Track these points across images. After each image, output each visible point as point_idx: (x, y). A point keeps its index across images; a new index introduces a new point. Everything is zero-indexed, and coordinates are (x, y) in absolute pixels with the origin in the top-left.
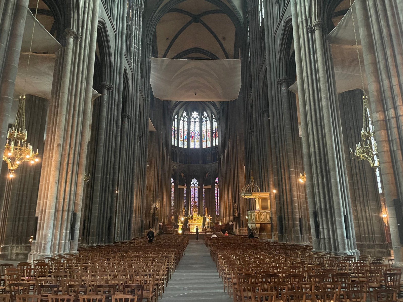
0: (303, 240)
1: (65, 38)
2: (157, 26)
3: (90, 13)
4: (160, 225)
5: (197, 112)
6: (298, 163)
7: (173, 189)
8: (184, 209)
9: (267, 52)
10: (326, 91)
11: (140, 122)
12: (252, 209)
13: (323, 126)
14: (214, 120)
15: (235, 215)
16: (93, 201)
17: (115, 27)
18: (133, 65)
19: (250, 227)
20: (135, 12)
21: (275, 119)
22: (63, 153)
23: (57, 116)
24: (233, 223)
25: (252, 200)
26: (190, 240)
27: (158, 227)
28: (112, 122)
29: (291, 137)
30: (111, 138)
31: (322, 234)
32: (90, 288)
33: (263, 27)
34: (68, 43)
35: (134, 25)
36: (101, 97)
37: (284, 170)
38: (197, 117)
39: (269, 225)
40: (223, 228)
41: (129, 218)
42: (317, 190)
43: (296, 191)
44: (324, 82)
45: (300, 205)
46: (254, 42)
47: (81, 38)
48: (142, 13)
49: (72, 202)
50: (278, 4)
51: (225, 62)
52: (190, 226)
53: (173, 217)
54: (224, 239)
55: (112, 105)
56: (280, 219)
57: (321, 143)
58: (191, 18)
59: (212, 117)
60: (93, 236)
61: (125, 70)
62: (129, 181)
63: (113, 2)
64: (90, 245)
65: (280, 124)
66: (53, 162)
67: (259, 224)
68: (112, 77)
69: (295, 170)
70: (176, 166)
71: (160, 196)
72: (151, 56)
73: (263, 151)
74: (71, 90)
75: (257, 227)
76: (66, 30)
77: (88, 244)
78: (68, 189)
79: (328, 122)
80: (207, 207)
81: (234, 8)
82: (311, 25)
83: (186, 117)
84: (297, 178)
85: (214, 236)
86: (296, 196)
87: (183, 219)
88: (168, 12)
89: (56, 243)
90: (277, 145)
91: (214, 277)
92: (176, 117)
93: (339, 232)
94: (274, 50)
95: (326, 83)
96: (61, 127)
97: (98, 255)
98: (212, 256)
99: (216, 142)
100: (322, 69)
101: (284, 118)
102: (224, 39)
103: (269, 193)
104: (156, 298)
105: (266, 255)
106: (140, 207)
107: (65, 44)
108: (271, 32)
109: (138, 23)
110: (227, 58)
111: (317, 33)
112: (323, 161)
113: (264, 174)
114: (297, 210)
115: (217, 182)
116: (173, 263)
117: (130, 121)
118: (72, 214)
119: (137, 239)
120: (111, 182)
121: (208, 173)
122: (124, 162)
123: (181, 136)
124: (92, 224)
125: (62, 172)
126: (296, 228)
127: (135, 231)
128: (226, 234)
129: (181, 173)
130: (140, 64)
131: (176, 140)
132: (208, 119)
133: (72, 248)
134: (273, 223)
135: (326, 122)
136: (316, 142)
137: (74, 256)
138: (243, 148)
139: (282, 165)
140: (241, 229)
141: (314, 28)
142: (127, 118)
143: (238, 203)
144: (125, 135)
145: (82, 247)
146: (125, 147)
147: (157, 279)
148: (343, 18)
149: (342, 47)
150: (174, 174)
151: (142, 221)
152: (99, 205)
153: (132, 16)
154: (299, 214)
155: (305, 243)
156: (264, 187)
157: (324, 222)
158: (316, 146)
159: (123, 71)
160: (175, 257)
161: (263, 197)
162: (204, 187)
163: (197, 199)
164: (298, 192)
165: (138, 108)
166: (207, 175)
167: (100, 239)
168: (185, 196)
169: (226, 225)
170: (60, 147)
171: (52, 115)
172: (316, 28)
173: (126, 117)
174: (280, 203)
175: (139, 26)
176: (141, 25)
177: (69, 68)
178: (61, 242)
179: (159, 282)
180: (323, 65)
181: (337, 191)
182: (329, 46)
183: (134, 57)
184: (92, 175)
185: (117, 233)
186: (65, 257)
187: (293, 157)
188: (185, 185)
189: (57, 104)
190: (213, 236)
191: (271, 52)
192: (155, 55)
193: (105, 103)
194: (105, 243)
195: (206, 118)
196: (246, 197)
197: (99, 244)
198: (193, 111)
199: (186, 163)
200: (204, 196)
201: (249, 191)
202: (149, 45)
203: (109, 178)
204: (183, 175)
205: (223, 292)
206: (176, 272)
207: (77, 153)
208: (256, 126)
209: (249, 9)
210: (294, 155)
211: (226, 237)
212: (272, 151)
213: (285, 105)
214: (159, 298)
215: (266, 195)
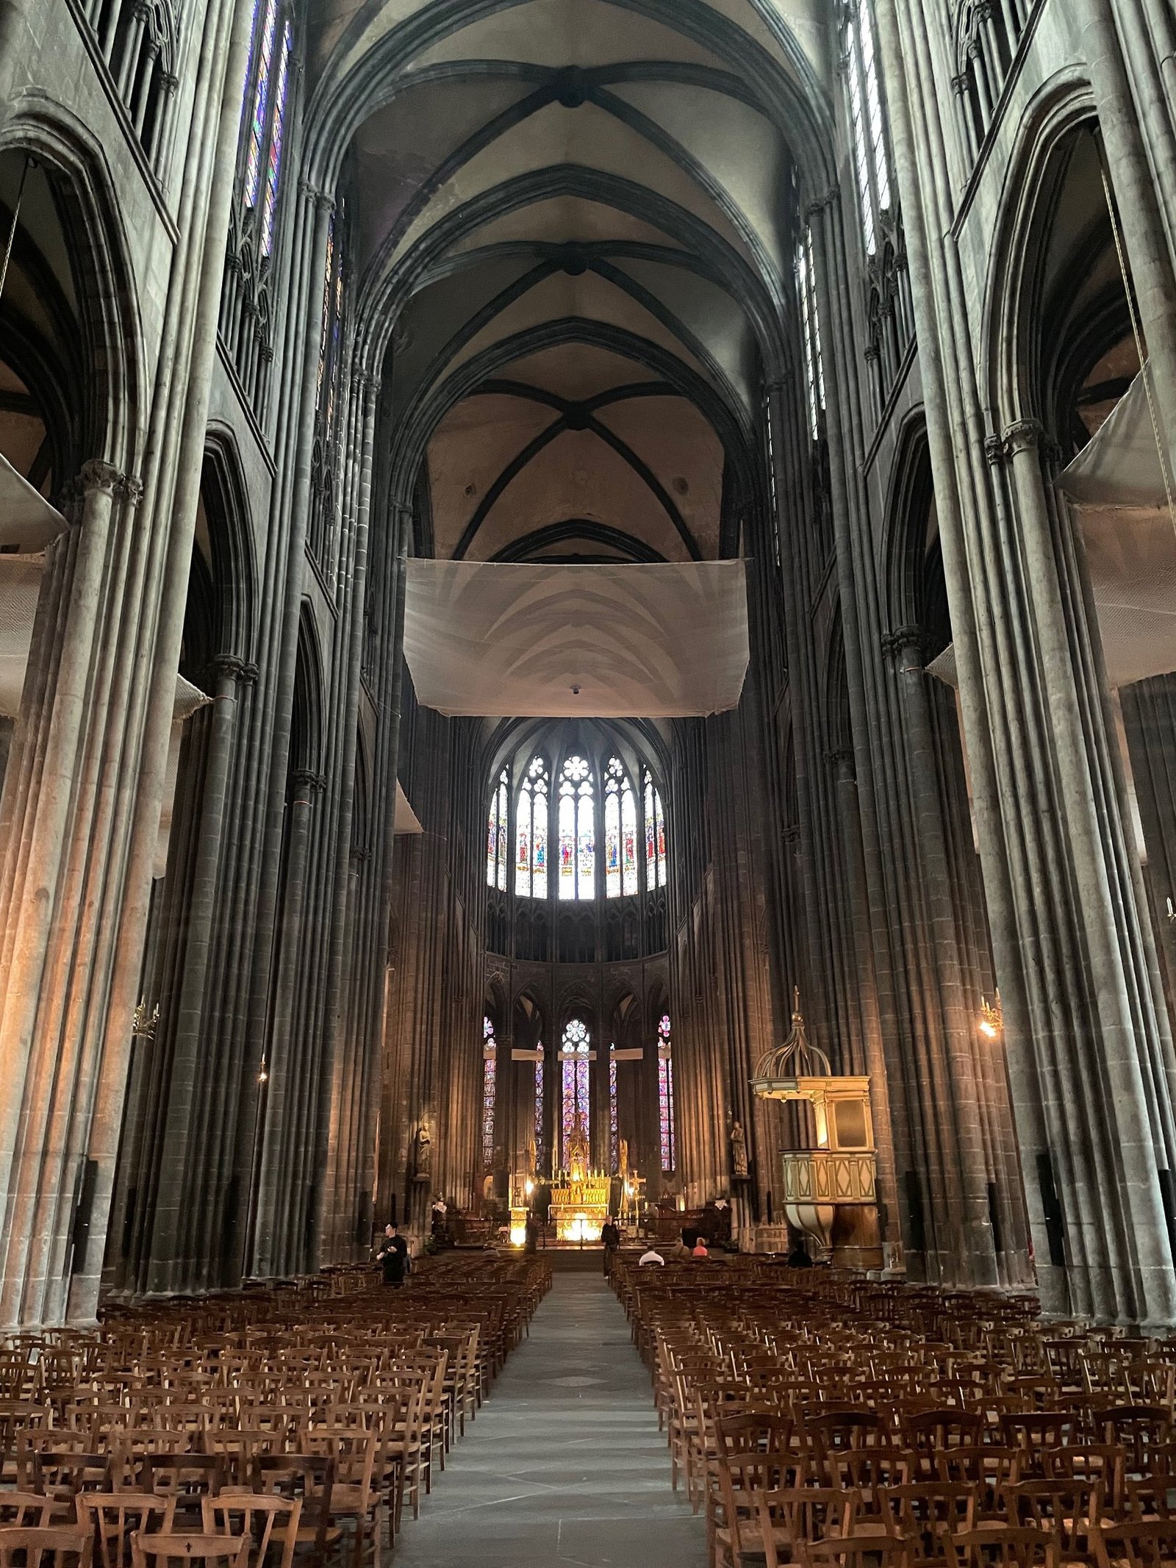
0: (1005, 1272)
1: (81, 493)
2: (430, 446)
3: (179, 403)
4: (436, 1214)
5: (583, 757)
6: (975, 960)
7: (491, 1065)
8: (533, 1146)
9: (838, 534)
10: (1065, 676)
11: (361, 801)
12: (803, 1146)
13: (1059, 814)
14: (649, 789)
15: (738, 1168)
16: (170, 1114)
17: (272, 452)
18: (339, 589)
19: (796, 1222)
20: (347, 396)
21: (879, 784)
22: (57, 925)
23: (39, 782)
24: (728, 1202)
25: (801, 1108)
26: (555, 1275)
27: (430, 1221)
28: (252, 803)
29: (942, 855)
30: (245, 864)
31: (1074, 1248)
32: (127, 1470)
33: (823, 444)
34: (93, 514)
35: (344, 442)
36: (211, 706)
37: (920, 984)
38: (585, 779)
39: (871, 1211)
40: (688, 1225)
41: (308, 1182)
42: (1047, 1069)
43: (969, 1070)
44: (1056, 645)
45: (987, 1127)
46: (791, 499)
47: (142, 493)
48: (374, 398)
49: (81, 1117)
50: (875, 361)
51: (689, 569)
52: (559, 1216)
53: (490, 1179)
54: (692, 1270)
55: (251, 739)
56: (912, 1184)
57: (1055, 878)
58: (556, 415)
59: (643, 775)
60: (163, 1257)
61: (306, 607)
62: (311, 1031)
63: (267, 361)
64: (150, 1293)
65: (899, 806)
66: (15, 962)
67: (830, 1208)
68: (255, 635)
69: (964, 985)
70: (503, 971)
71: (435, 1093)
72: (405, 554)
73: (836, 908)
74: (94, 685)
75: (822, 1218)
76: (86, 467)
77: (144, 1290)
78: (68, 1067)
79: (1077, 797)
80: (624, 1137)
81: (717, 374)
82: (999, 437)
83: (540, 776)
84: (972, 1019)
85: (652, 1256)
86: (972, 1090)
87: (529, 1187)
88: (470, 394)
89: (14, 1284)
90: (891, 887)
91: (639, 1430)
92: (504, 778)
93: (1142, 1239)
94: (864, 528)
95: (1061, 648)
96: (50, 824)
97: (177, 1336)
98: (636, 1343)
99: (659, 875)
100: (1046, 596)
101: (913, 781)
102: (683, 486)
103: (867, 1079)
104: (391, 1516)
105: (849, 1338)
106: (354, 1137)
107: (80, 517)
108: (854, 461)
109: (359, 436)
110: (696, 556)
111: (1021, 465)
112: (1065, 950)
113: (846, 1001)
114: (978, 1150)
115: (666, 1035)
116: (473, 1371)
117: (320, 796)
118: (80, 1167)
119: (340, 1270)
120: (240, 1039)
121: (630, 997)
122: (294, 956)
123: (523, 852)
124: (159, 1209)
125: (50, 1000)
126: (975, 1224)
127: (333, 1236)
128: (701, 1251)
129: (523, 999)
130: (362, 582)
131: (502, 868)
132: (626, 785)
133: (77, 1306)
134: (886, 1201)
135: (1070, 797)
136: (1035, 877)
137: (82, 1337)
138: (762, 899)
139: (911, 967)
140: (761, 1227)
141: (1011, 448)
142: (312, 786)
143: (748, 1120)
144: (303, 851)
145: (120, 1301)
146: (299, 898)
147: (400, 1437)
148: (1116, 409)
149: (1120, 513)
150: (494, 1004)
151: (365, 1196)
152: (190, 1131)
153: (338, 409)
154: (987, 1163)
155: (1015, 1285)
156: (846, 1056)
157: (1082, 1198)
158: (1037, 891)
159: (296, 611)
160: (486, 1343)
161: (842, 1097)
162: (612, 1054)
163: (585, 1105)
164: (980, 1074)
165: (354, 748)
166: (624, 1005)
167: (192, 1269)
168: (539, 1091)
169: (703, 1211)
170: (44, 900)
171: (22, 778)
172: (1015, 446)
173: (306, 783)
174: (909, 1120)
175: (364, 444)
176: (370, 440)
177: (91, 602)
178: (32, 1279)
179: (406, 1447)
180: (1050, 581)
181: (1127, 1071)
182: (1070, 510)
183: (341, 556)
184: (166, 1011)
185: (263, 1242)
186: (48, 1341)
187: (951, 932)
188: (540, 1047)
189: (40, 737)
190: (644, 1258)
191: (854, 535)
192: (423, 548)
193: (226, 733)
194: (210, 1285)
195: (620, 781)
196: (776, 1095)
197: (188, 1292)
198: (567, 755)
199: (541, 956)
200: (613, 1091)
201: (788, 1071)
202: (401, 512)
203: (235, 1020)
204: (529, 1006)
205: (665, 1493)
206: (487, 1406)
207: (108, 923)
208: (809, 814)
209: (771, 379)
210: (957, 927)
211: (700, 1261)
212: (872, 910)
213: (915, 732)
214: (406, 1516)
215: (854, 1086)
